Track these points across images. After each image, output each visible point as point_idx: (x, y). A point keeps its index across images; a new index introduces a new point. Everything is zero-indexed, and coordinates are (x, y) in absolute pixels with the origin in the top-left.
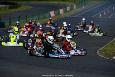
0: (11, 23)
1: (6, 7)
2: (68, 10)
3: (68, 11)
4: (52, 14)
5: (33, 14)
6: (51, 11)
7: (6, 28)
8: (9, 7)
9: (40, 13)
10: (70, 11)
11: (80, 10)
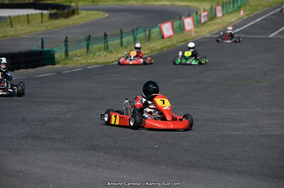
0: (70, 53)
1: (42, 14)
2: (203, 20)
3: (205, 23)
4: (167, 29)
5: (121, 30)
6: (165, 21)
7: (58, 66)
8: (50, 14)
9: (137, 28)
10: (210, 23)
11: (234, 20)
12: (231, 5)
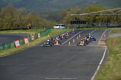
4: (17, 43)
6: (16, 40)
9: (4, 43)
10: (35, 40)
11: (45, 39)
12: (44, 33)
